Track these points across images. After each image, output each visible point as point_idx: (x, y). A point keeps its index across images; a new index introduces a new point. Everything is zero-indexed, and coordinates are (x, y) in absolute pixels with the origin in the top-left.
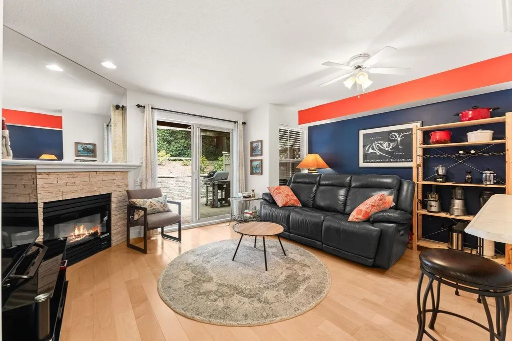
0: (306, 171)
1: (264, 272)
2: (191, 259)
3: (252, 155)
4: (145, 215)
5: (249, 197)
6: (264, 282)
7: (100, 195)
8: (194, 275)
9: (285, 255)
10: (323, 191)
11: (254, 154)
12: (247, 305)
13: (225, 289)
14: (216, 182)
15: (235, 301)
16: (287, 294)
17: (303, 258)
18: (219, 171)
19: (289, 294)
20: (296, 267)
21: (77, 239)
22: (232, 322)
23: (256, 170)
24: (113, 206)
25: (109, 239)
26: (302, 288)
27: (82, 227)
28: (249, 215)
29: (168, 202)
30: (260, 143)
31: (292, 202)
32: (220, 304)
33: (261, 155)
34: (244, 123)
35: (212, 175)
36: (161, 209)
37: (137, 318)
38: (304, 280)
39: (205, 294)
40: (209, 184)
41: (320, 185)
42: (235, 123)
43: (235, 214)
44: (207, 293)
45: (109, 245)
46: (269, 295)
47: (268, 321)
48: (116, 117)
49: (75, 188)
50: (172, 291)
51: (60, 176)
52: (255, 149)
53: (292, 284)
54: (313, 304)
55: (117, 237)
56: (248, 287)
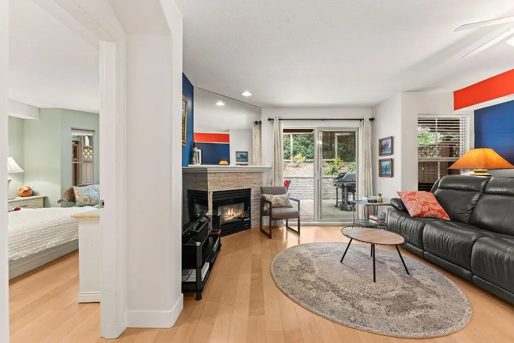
0: (469, 174)
1: (370, 283)
2: (302, 251)
3: (380, 154)
4: (271, 208)
5: (376, 201)
6: (366, 291)
7: (244, 189)
8: (300, 264)
9: (408, 274)
10: (488, 202)
11: (383, 153)
12: (338, 303)
13: (323, 284)
14: (345, 184)
15: (328, 297)
16: (389, 311)
17: (434, 283)
18: (349, 173)
19: (391, 313)
20: (417, 290)
21: (229, 218)
22: (317, 311)
23: (386, 171)
24: (252, 198)
25: (249, 222)
26: (413, 314)
27: (232, 210)
28: (374, 222)
29: (290, 199)
30: (390, 140)
31: (433, 212)
32: (313, 293)
33: (392, 153)
34: (372, 120)
35: (343, 176)
36: (284, 205)
37: (252, 279)
38: (422, 307)
39: (304, 281)
40: (338, 185)
41: (485, 192)
42: (361, 121)
43: (361, 218)
44: (305, 282)
45: (250, 227)
46: (366, 304)
47: (353, 325)
48: (255, 130)
49: (228, 183)
50: (279, 271)
51: (221, 175)
52: (385, 147)
53: (403, 304)
54: (421, 335)
55: (254, 223)
56: (346, 290)
